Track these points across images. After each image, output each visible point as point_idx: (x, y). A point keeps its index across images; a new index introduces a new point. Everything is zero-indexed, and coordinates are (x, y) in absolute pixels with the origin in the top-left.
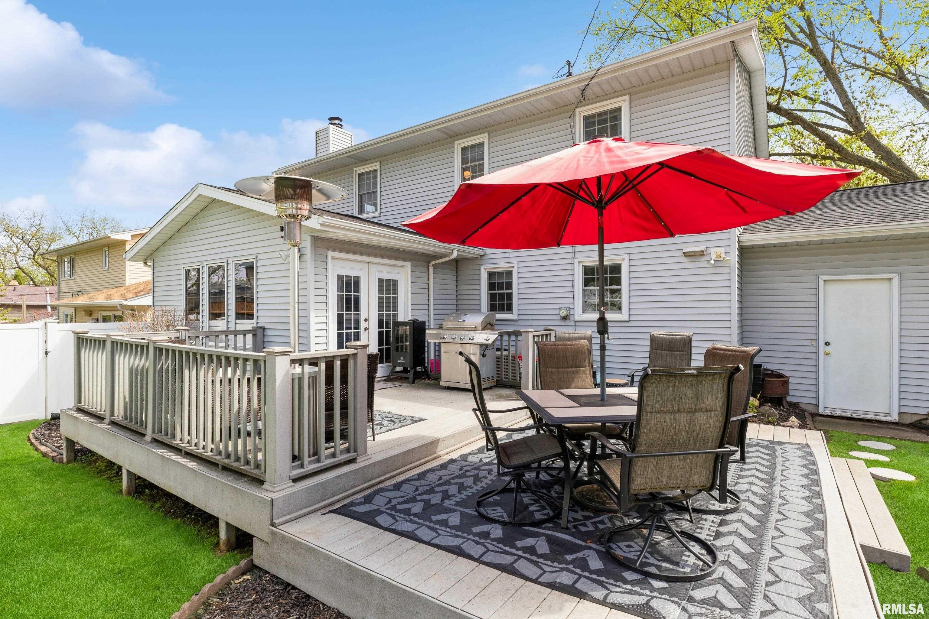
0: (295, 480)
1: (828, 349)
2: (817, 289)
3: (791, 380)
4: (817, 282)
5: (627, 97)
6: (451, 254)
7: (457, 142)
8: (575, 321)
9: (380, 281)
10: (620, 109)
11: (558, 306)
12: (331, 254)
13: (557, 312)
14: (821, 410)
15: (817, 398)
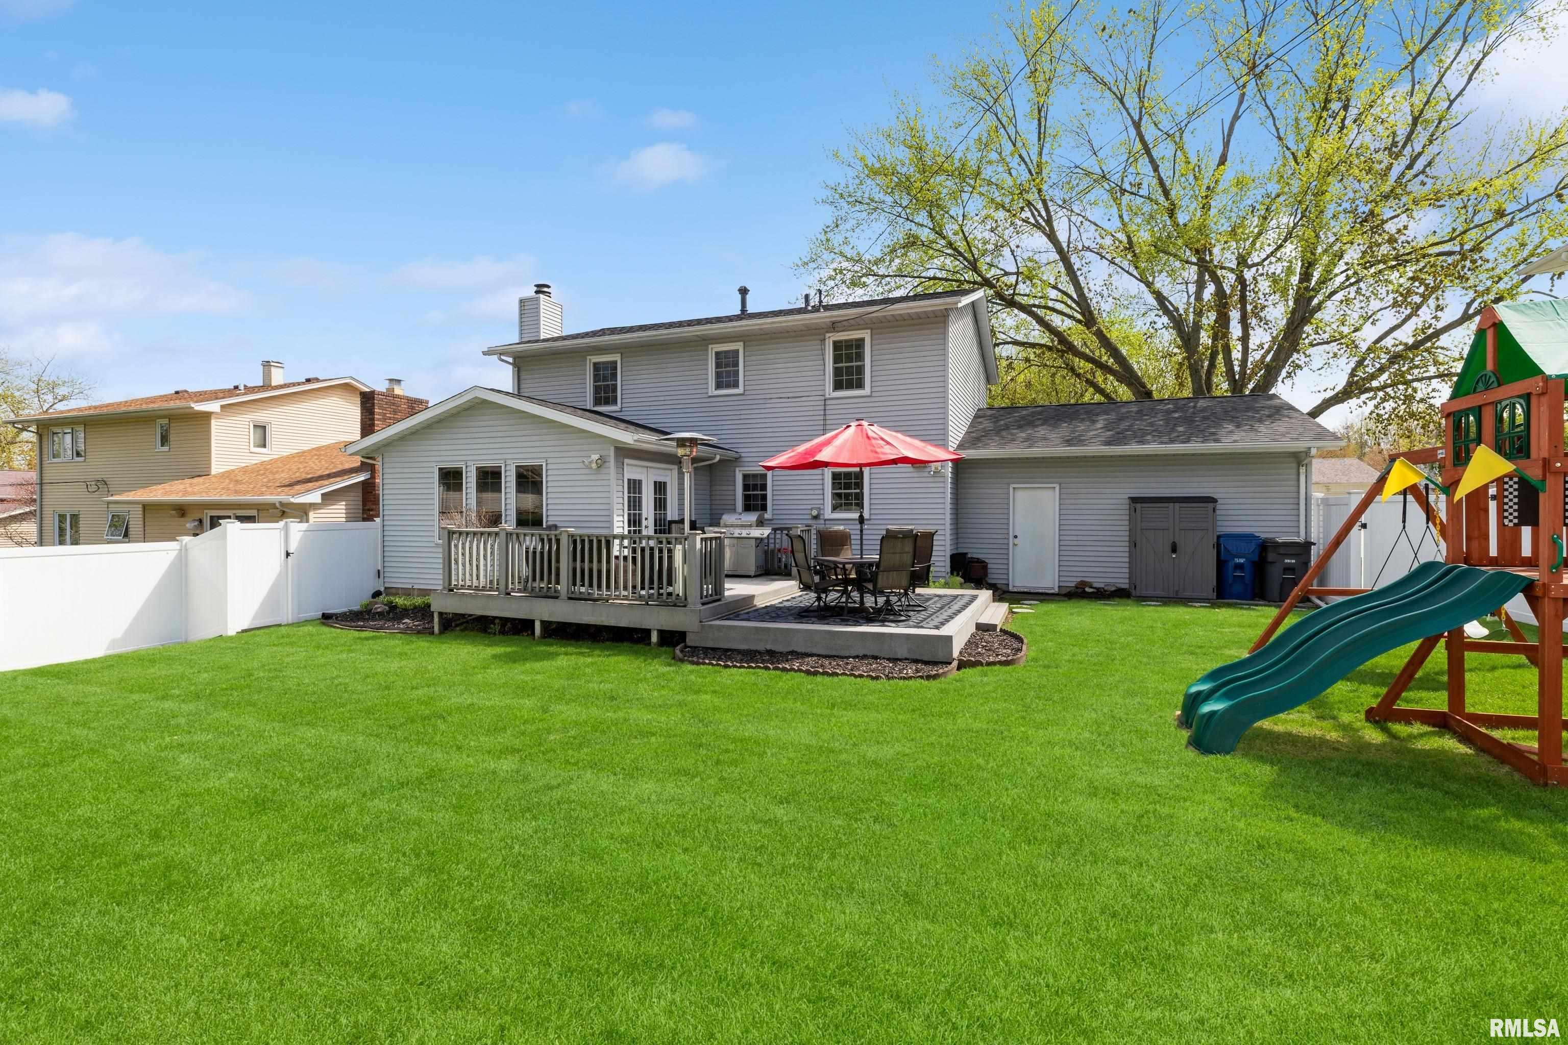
0: (703, 604)
1: (1016, 541)
2: (1009, 494)
3: (989, 566)
4: (1008, 489)
5: (869, 331)
6: (714, 458)
7: (710, 346)
8: (825, 520)
9: (655, 482)
10: (863, 340)
11: (809, 507)
12: (627, 461)
13: (809, 512)
14: (1011, 588)
15: (1008, 579)
